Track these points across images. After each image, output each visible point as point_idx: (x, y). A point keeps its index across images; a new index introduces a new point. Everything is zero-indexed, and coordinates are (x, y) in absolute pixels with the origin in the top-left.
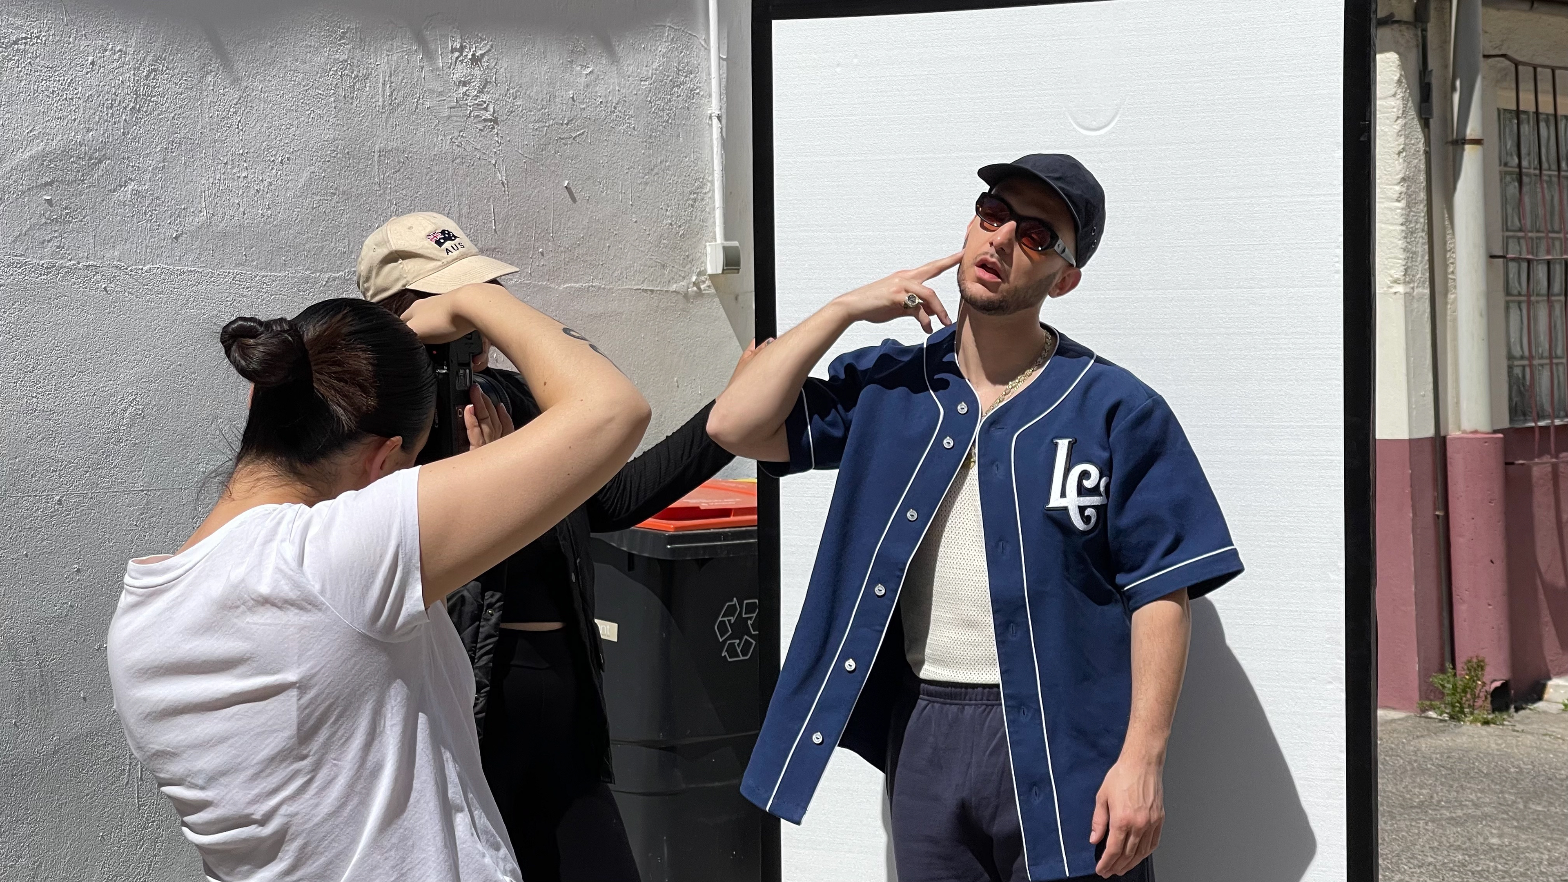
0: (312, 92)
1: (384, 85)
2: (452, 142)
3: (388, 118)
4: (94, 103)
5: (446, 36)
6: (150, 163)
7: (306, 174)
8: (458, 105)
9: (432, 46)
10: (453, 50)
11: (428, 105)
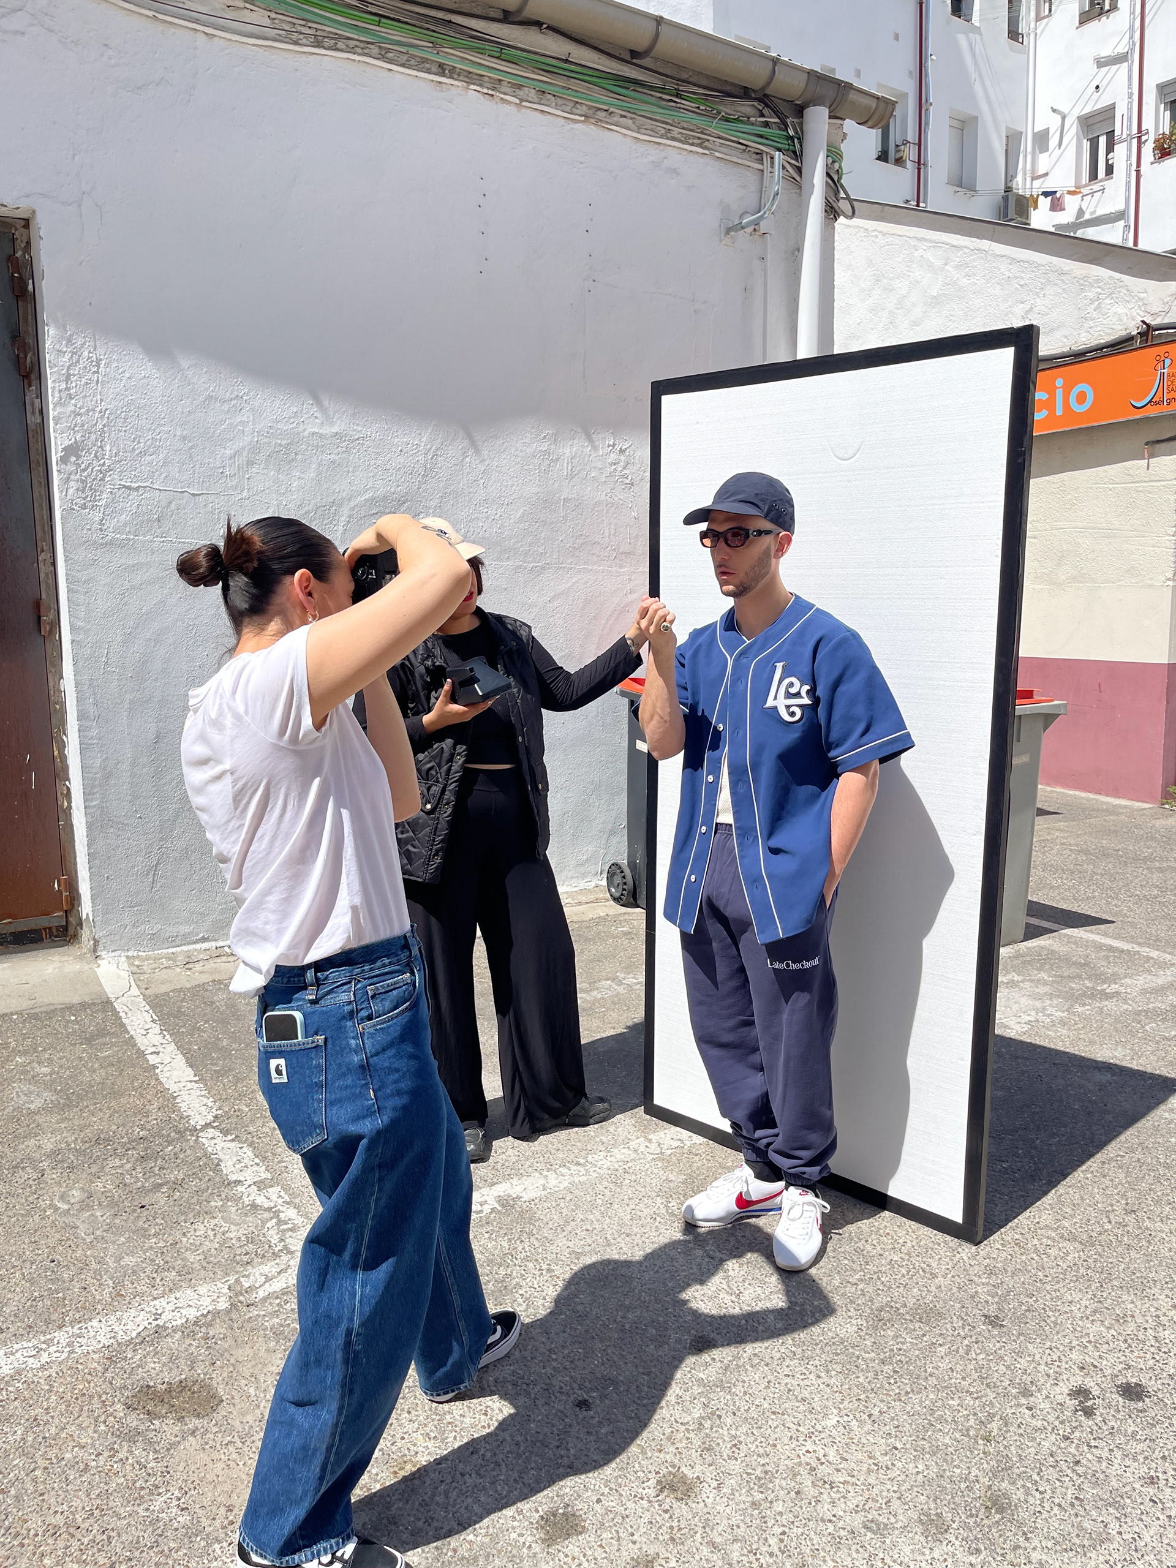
0: (525, 467)
1: (568, 464)
2: (606, 495)
3: (569, 482)
4: (402, 471)
5: (605, 438)
6: (433, 504)
7: (521, 511)
8: (610, 476)
9: (596, 444)
10: (609, 446)
11: (593, 475)
